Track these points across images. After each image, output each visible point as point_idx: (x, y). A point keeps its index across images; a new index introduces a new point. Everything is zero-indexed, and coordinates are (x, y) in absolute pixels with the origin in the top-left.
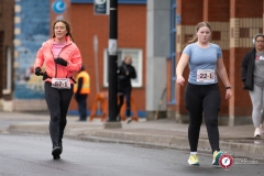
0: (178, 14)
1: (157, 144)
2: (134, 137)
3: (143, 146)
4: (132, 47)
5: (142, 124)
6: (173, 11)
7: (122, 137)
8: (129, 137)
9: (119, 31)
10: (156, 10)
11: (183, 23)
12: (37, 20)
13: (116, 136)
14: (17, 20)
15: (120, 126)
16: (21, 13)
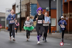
0: (63, 11)
1: (59, 37)
2: (54, 36)
3: (56, 38)
4: (54, 18)
5: (56, 33)
6: (62, 11)
7: (52, 36)
8: (53, 36)
9: (51, 15)
10: (58, 10)
11: (64, 13)
12: (34, 13)
13: (51, 36)
14: (30, 13)
15: (51, 34)
16: (31, 11)
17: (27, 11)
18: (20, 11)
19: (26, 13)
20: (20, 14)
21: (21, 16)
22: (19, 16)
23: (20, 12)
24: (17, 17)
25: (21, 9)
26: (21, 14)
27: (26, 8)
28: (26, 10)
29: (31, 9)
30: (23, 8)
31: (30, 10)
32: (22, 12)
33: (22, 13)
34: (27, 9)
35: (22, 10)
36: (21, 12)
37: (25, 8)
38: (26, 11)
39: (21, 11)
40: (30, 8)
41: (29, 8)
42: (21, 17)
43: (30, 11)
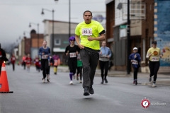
17: (146, 20)
18: (126, 18)
19: (143, 24)
20: (127, 26)
21: (129, 31)
22: (123, 33)
23: (126, 21)
24: (118, 34)
25: (130, 14)
26: (129, 27)
27: (144, 9)
28: (144, 15)
29: (158, 13)
30: (136, 9)
31: (156, 17)
32: (132, 22)
33: (132, 25)
34: (147, 13)
35: (133, 15)
36: (129, 21)
37: (141, 9)
38: (145, 18)
39: (131, 18)
40: (156, 10)
41: (153, 10)
42: (129, 34)
43: (153, 20)
